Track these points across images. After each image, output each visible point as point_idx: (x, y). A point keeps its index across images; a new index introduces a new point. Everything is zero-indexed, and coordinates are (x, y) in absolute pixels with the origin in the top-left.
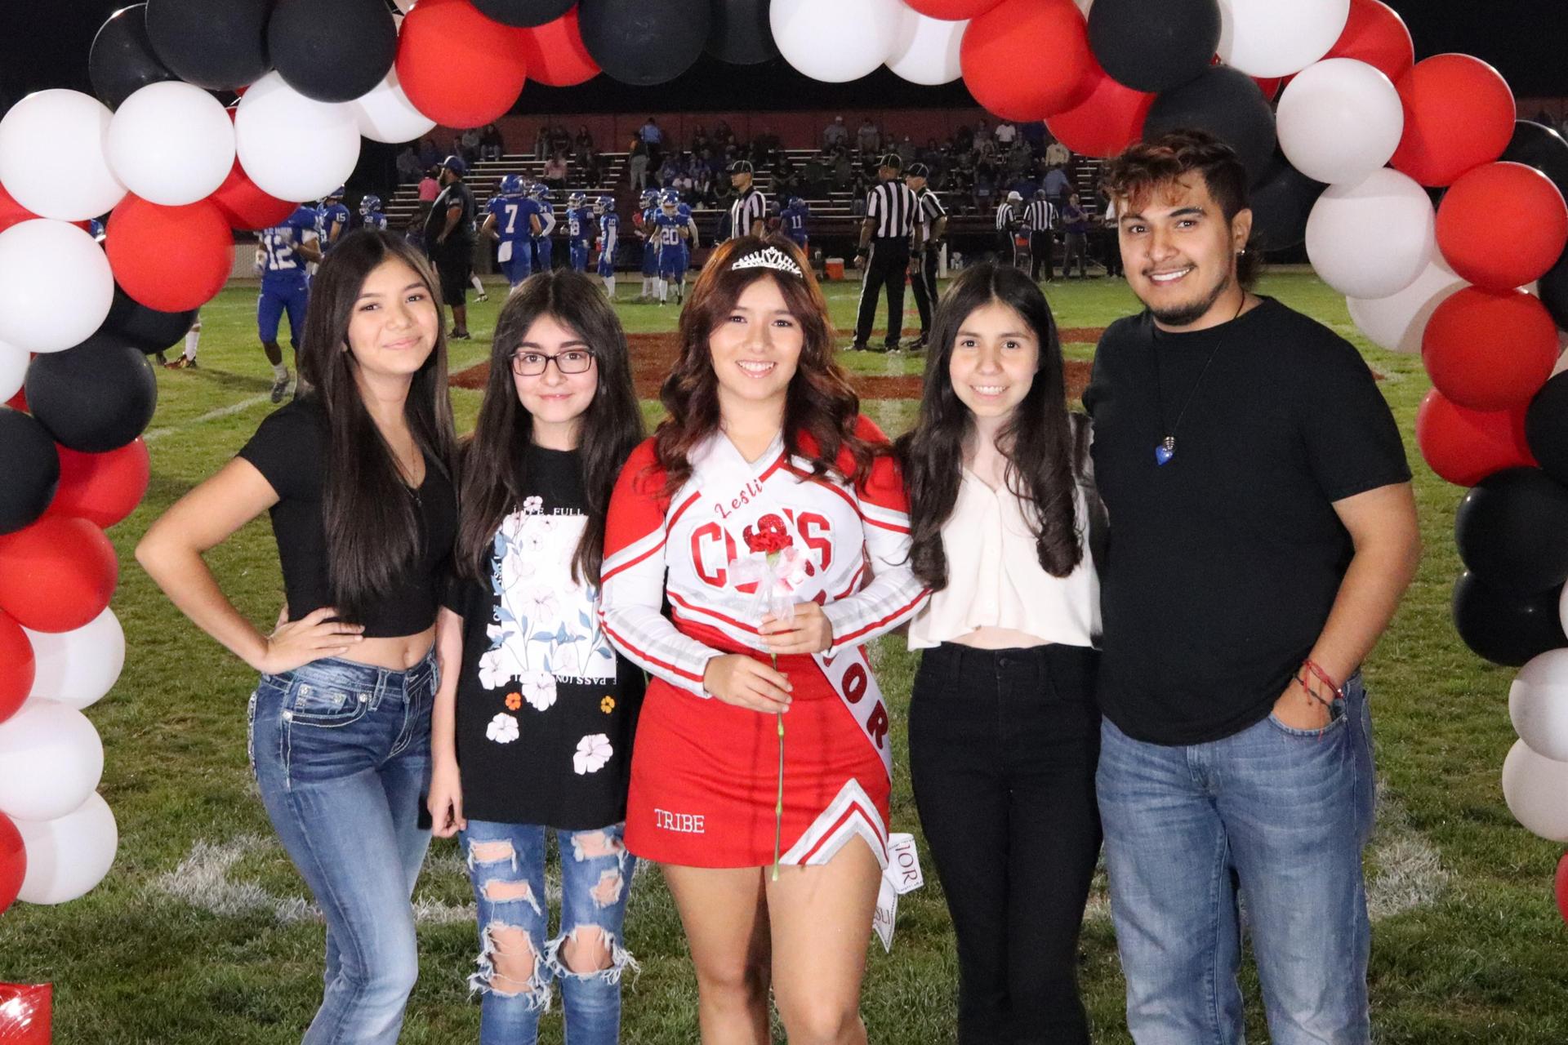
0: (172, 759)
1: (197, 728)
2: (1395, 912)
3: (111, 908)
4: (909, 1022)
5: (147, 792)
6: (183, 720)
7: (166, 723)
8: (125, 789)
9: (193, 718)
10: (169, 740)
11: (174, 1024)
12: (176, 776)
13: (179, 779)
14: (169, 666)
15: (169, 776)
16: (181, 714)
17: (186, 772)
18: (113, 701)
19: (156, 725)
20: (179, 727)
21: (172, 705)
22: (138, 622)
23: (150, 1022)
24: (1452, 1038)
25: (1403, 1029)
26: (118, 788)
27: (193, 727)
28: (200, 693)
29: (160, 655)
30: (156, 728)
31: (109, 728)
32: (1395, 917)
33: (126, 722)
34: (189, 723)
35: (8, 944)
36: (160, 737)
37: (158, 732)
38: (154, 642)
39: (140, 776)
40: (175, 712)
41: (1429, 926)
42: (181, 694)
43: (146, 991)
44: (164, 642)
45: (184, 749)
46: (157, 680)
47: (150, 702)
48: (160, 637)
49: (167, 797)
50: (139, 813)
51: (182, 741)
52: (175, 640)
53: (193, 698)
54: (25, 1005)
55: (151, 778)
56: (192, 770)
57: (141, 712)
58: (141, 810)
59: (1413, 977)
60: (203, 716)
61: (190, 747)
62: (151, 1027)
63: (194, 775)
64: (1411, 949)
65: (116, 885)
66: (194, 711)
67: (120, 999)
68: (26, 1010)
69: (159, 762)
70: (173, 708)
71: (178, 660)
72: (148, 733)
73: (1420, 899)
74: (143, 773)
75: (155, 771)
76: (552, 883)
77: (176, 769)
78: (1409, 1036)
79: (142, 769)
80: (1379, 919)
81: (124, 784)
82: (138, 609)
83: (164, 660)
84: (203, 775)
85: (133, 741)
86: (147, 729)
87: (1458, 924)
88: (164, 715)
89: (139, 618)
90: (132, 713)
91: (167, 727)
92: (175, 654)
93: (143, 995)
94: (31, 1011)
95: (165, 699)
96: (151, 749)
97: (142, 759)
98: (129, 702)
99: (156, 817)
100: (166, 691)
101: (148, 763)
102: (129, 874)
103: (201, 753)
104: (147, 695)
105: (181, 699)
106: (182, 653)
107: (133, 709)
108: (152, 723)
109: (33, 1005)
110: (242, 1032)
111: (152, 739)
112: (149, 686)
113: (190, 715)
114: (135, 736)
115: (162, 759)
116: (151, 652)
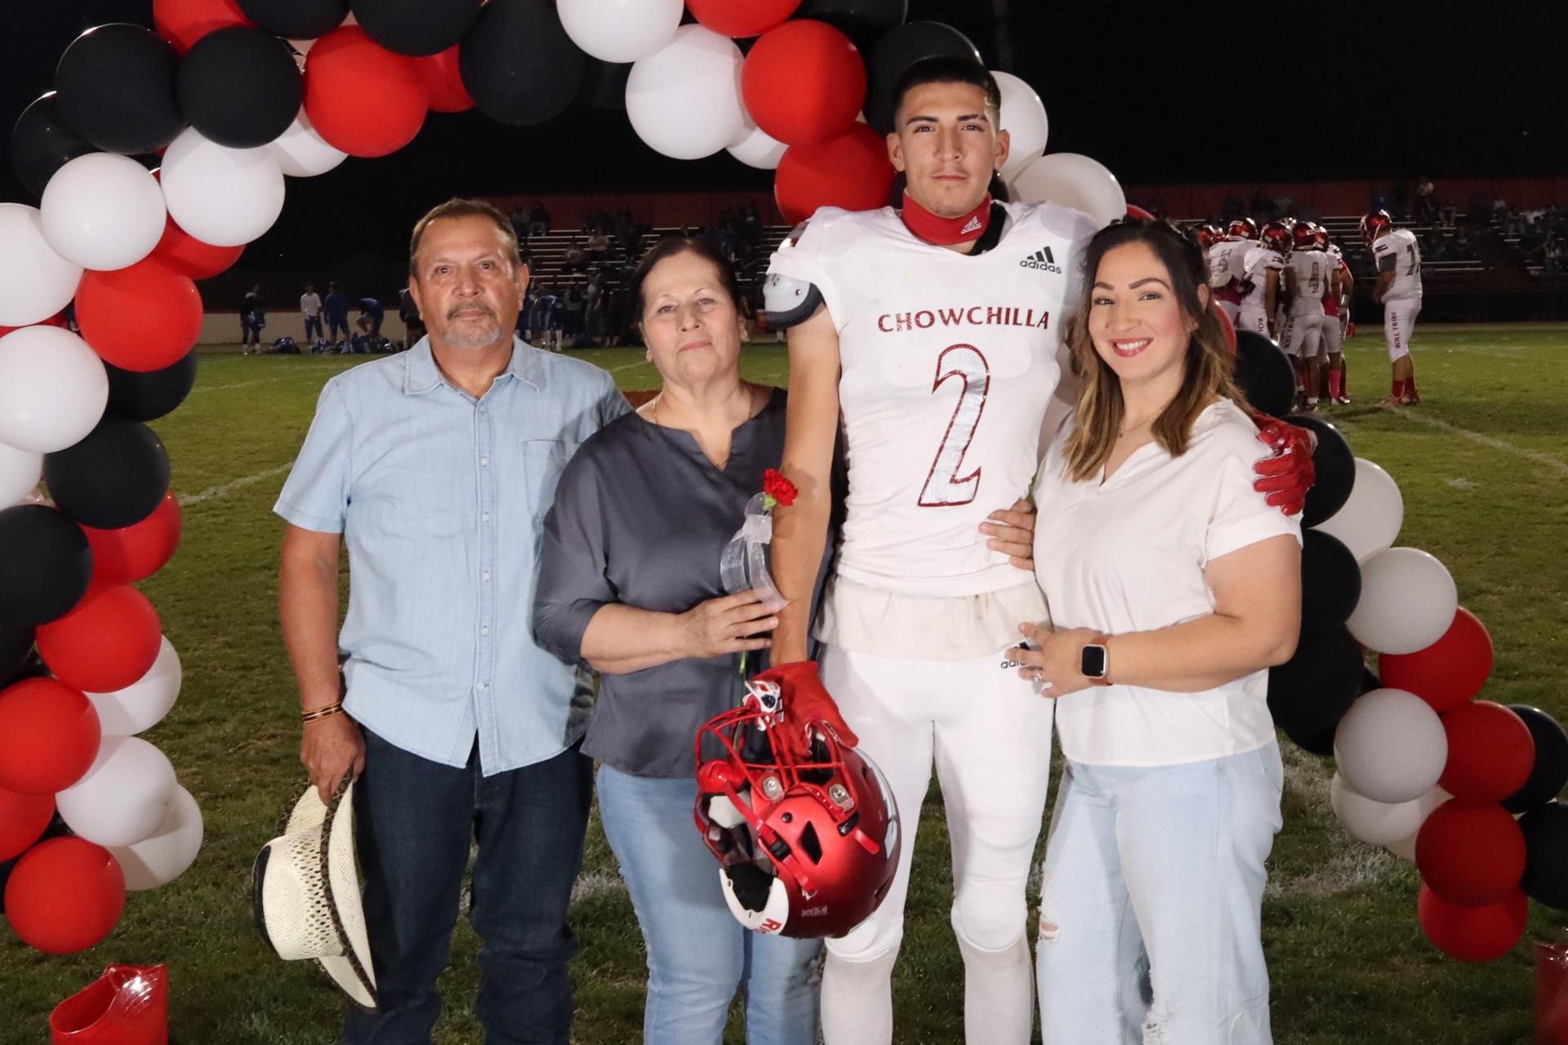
0: (265, 770)
1: (287, 744)
2: (1344, 888)
3: (215, 901)
4: (923, 988)
5: (244, 800)
6: (273, 736)
7: (258, 739)
8: (224, 797)
9: (282, 735)
10: (262, 754)
11: (276, 1000)
12: (269, 786)
13: (271, 788)
14: (260, 689)
15: (263, 786)
16: (271, 731)
17: (278, 782)
18: (209, 720)
19: (250, 741)
20: (269, 743)
21: (263, 723)
22: (229, 651)
23: (253, 999)
24: (1392, 993)
25: (1350, 987)
26: (217, 797)
27: (282, 743)
28: (288, 712)
29: (251, 679)
30: (250, 744)
31: (207, 745)
32: (1344, 892)
33: (223, 739)
34: (279, 739)
35: (124, 933)
36: (253, 752)
37: (250, 747)
38: (244, 668)
39: (236, 786)
40: (266, 729)
41: (1372, 900)
42: (270, 714)
43: (249, 972)
44: (253, 668)
45: (274, 762)
46: (249, 701)
47: (243, 721)
48: (249, 663)
49: (262, 804)
50: (237, 818)
51: (273, 755)
52: (264, 666)
53: (283, 717)
54: (146, 983)
55: (248, 787)
56: (283, 780)
57: (235, 730)
58: (239, 814)
59: (1360, 943)
60: (290, 732)
61: (282, 761)
62: (255, 1003)
63: (285, 784)
64: (1358, 920)
65: (219, 881)
66: (283, 728)
67: (226, 980)
68: (145, 988)
69: (253, 773)
70: (265, 726)
71: (267, 683)
72: (240, 748)
73: (1365, 877)
74: (239, 783)
75: (250, 782)
76: (608, 874)
77: (268, 780)
78: (1355, 993)
79: (238, 780)
80: (1330, 895)
81: (223, 793)
82: (229, 639)
83: (254, 684)
84: (294, 784)
85: (229, 755)
86: (241, 744)
87: (1398, 897)
88: (256, 732)
89: (231, 647)
90: (228, 731)
91: (260, 743)
92: (265, 679)
93: (246, 976)
94: (149, 989)
95: (257, 717)
96: (244, 761)
97: (237, 770)
98: (224, 721)
99: (254, 822)
100: (257, 711)
101: (244, 774)
102: (230, 871)
103: (291, 765)
104: (241, 714)
105: (271, 718)
106: (271, 677)
107: (228, 727)
108: (247, 738)
109: (152, 984)
110: (336, 1006)
111: (245, 754)
112: (243, 706)
113: (279, 732)
114: (230, 751)
115: (256, 771)
116: (242, 677)
